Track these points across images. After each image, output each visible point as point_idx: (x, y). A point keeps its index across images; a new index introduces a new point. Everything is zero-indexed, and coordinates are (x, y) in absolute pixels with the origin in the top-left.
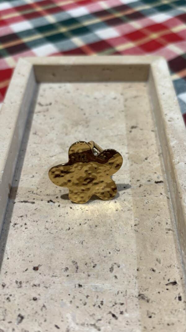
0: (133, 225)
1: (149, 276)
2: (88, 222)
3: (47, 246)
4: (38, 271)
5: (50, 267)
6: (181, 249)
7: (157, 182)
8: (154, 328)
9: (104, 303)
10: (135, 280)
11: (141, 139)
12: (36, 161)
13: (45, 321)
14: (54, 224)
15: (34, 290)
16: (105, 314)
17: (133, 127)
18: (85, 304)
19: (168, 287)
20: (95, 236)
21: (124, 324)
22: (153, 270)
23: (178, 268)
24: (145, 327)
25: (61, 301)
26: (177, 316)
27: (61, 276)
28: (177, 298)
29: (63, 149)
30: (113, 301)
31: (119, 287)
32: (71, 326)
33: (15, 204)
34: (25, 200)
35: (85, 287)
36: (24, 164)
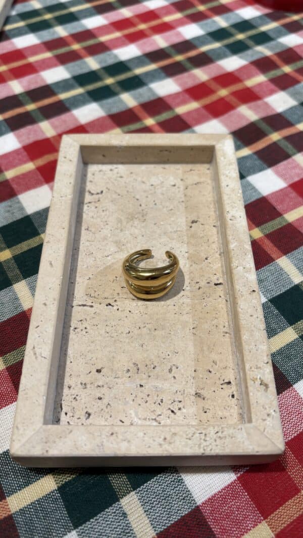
0: (191, 328)
1: (205, 377)
2: (147, 326)
3: (108, 349)
4: (101, 373)
5: (112, 369)
6: (237, 352)
7: (216, 285)
8: (208, 421)
9: (164, 401)
10: (192, 380)
11: (202, 235)
12: (91, 261)
13: (111, 417)
14: (114, 328)
15: (98, 391)
16: (164, 410)
17: (193, 222)
18: (146, 402)
19: (223, 386)
20: (155, 339)
21: (181, 418)
22: (210, 372)
23: (233, 369)
24: (200, 421)
25: (124, 400)
26: (229, 411)
27: (122, 378)
28: (231, 396)
29: (119, 248)
30: (172, 399)
31: (177, 387)
32: (133, 421)
33: (74, 308)
34: (83, 304)
35: (147, 387)
36: (79, 265)
